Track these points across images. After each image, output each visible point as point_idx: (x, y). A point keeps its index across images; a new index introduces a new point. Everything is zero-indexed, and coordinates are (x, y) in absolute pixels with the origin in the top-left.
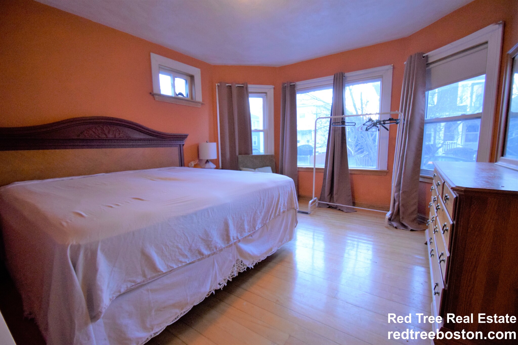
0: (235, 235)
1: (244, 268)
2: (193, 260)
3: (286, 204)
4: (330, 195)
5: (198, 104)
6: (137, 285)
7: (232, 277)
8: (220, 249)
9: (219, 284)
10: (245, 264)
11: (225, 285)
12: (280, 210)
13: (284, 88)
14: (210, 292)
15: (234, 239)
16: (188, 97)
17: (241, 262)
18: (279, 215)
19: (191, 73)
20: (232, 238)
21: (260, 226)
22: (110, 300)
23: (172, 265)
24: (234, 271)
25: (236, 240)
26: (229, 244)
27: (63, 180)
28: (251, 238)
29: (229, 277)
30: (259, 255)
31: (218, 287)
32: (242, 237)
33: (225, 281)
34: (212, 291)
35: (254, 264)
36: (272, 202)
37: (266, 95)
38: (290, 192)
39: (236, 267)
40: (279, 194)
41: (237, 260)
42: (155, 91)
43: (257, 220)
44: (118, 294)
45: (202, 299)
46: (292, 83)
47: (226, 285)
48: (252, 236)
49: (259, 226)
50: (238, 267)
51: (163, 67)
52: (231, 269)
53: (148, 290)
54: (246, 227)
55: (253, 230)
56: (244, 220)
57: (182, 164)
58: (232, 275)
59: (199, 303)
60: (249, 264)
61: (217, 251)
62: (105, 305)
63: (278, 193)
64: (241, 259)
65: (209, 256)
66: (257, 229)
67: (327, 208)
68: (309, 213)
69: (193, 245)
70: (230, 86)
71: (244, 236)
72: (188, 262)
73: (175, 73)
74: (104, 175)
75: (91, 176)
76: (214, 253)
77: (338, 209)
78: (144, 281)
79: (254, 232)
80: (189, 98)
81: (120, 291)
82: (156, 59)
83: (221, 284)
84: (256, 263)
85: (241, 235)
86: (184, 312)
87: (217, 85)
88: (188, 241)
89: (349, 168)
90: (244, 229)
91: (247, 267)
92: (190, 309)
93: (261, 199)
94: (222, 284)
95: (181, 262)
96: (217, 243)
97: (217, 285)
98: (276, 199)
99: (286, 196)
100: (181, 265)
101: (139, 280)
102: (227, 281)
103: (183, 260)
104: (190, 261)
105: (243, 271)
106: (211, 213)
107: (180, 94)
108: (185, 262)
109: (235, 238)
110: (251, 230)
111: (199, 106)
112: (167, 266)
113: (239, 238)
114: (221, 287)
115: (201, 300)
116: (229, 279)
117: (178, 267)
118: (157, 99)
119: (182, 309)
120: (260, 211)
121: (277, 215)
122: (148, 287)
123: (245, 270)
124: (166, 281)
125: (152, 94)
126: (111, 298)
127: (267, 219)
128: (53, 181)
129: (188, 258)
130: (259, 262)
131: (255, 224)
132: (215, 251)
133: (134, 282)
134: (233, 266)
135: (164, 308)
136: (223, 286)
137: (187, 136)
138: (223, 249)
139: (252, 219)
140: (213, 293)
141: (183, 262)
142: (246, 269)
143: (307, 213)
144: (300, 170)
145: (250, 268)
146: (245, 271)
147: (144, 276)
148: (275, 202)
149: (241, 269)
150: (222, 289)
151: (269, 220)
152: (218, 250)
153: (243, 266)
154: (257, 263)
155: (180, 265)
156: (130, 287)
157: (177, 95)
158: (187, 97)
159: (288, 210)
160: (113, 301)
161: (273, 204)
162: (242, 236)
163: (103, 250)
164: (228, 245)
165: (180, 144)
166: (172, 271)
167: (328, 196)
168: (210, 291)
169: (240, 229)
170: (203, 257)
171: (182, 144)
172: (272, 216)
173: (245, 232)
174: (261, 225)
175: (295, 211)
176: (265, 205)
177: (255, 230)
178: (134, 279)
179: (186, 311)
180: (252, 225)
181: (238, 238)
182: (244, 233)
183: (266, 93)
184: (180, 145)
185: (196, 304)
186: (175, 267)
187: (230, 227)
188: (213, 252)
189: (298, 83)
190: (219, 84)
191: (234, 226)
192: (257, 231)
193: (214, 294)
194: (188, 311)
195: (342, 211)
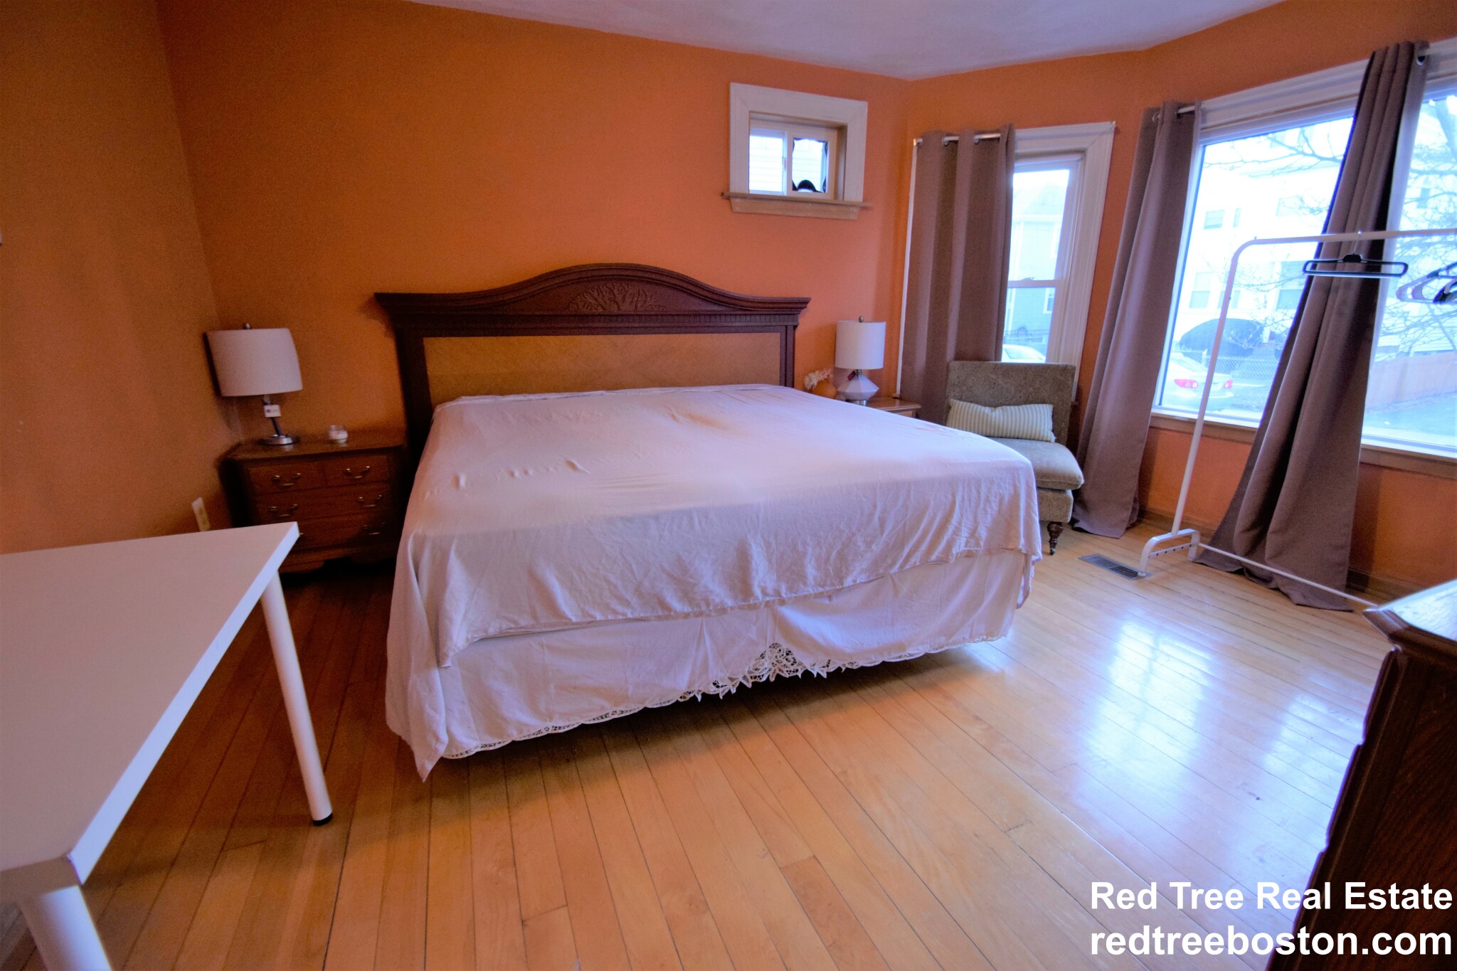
0: (770, 586)
1: (796, 668)
2: (642, 615)
3: (983, 533)
4: (1254, 532)
5: (851, 209)
6: (519, 630)
7: (753, 680)
8: (719, 607)
9: (714, 684)
10: (797, 661)
11: (730, 691)
12: (949, 546)
13: (1149, 130)
14: (690, 693)
15: (764, 593)
16: (824, 190)
17: (787, 654)
18: (943, 561)
19: (839, 120)
20: (757, 591)
21: (862, 578)
22: (468, 640)
23: (592, 612)
24: (762, 668)
25: (771, 596)
26: (749, 601)
27: (530, 400)
28: (828, 602)
29: (745, 677)
30: (848, 650)
31: (712, 690)
32: (794, 595)
33: (734, 683)
34: (695, 693)
35: (832, 669)
36: (919, 520)
37: (1084, 159)
38: (1006, 499)
39: (768, 661)
40: (954, 502)
41: (773, 644)
42: (735, 188)
43: (854, 560)
44: (482, 635)
45: (669, 702)
46: (1185, 105)
47: (734, 691)
48: (830, 597)
49: (856, 574)
50: (775, 663)
51: (760, 116)
52: (753, 662)
53: (542, 645)
54: (811, 571)
55: (833, 584)
56: (805, 554)
57: (788, 378)
58: (752, 675)
59: (658, 706)
60: (814, 665)
61: (711, 610)
62: (456, 646)
63: (950, 497)
64: (785, 646)
65: (686, 616)
66: (848, 582)
67: (1229, 575)
68: (1139, 574)
69: (647, 584)
70: (956, 142)
71: (800, 594)
72: (630, 616)
73: (794, 127)
74: (602, 395)
75: (578, 396)
76: (701, 614)
77: (1273, 585)
78: (533, 626)
79: (840, 590)
80: (828, 196)
81: (486, 631)
82: (743, 97)
83: (720, 685)
84: (839, 669)
85: (790, 589)
86: (622, 712)
87: (915, 144)
88: (632, 572)
89: (1364, 441)
90: (802, 577)
91: (804, 670)
92: (636, 711)
93: (875, 506)
94: (725, 688)
95: (615, 612)
96: (712, 592)
97: (709, 684)
98: (935, 515)
99: (985, 510)
100: (613, 618)
101: (525, 621)
102: (738, 684)
103: (619, 608)
104: (636, 615)
105: (791, 675)
106: (700, 523)
107: (806, 185)
108: (623, 614)
109: (770, 591)
110: (828, 582)
111: (854, 214)
112: (582, 612)
113: (784, 595)
114: (721, 693)
115: (664, 703)
116: (745, 683)
117: (606, 619)
118: (737, 209)
119: (616, 705)
120: (869, 539)
121: (933, 557)
122: (544, 639)
123: (799, 674)
124: (581, 639)
125: (727, 196)
126: (470, 637)
127: (894, 563)
128: (514, 401)
129: (632, 607)
130: (850, 667)
131: (844, 569)
132: (704, 608)
133: (515, 622)
134: (759, 656)
135: (575, 688)
136: (727, 691)
137: (807, 303)
138: (729, 609)
139: (834, 553)
140: (695, 697)
141: (619, 614)
142: (802, 675)
143: (1130, 573)
144: (1162, 425)
145: (815, 675)
146: (797, 676)
147: (535, 617)
148: (931, 523)
149: (785, 669)
150: (721, 698)
151: (901, 567)
152: (711, 608)
153: (790, 663)
154: (844, 669)
155: (610, 617)
156: (506, 629)
157: (795, 188)
158: (822, 191)
159: (989, 552)
160: (473, 644)
161: (922, 527)
162: (795, 593)
163: (459, 553)
164: (744, 604)
165: (786, 323)
166: (592, 623)
167: (1244, 531)
168: (690, 691)
169: (791, 571)
170: (670, 615)
171: (790, 323)
172: (916, 559)
173: (805, 584)
174: (869, 577)
175: (1023, 561)
176: (889, 526)
177: (842, 585)
178: (516, 618)
179: (627, 711)
180: (831, 571)
181: (778, 593)
182: (802, 586)
183: (1082, 152)
184: (786, 326)
185: (651, 705)
186: (599, 617)
187: (753, 563)
188: (699, 610)
189: (1208, 104)
190: (921, 140)
191: (770, 562)
192: (850, 588)
193: (699, 700)
194: (632, 713)
195: (1286, 595)
